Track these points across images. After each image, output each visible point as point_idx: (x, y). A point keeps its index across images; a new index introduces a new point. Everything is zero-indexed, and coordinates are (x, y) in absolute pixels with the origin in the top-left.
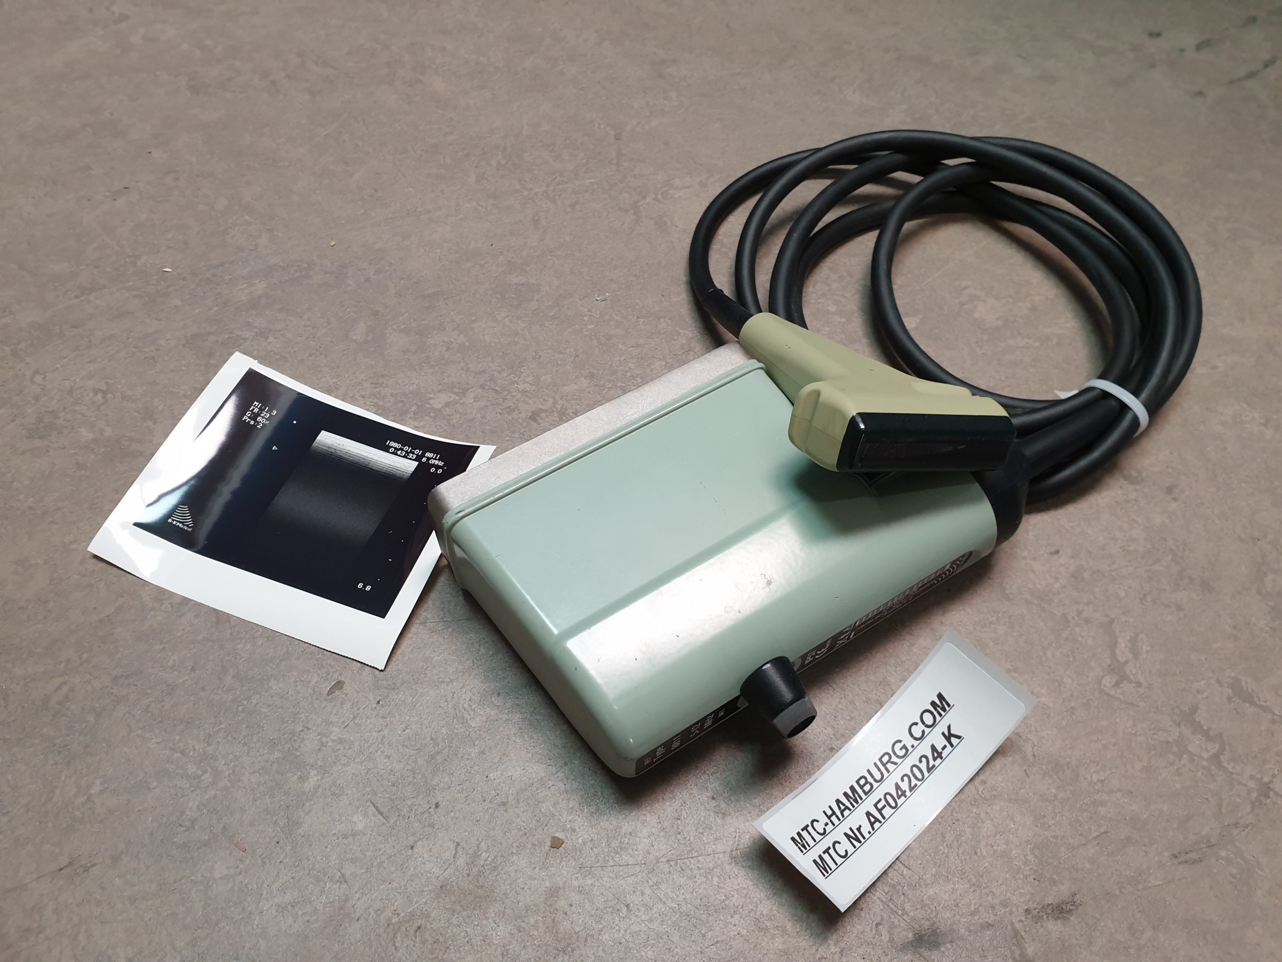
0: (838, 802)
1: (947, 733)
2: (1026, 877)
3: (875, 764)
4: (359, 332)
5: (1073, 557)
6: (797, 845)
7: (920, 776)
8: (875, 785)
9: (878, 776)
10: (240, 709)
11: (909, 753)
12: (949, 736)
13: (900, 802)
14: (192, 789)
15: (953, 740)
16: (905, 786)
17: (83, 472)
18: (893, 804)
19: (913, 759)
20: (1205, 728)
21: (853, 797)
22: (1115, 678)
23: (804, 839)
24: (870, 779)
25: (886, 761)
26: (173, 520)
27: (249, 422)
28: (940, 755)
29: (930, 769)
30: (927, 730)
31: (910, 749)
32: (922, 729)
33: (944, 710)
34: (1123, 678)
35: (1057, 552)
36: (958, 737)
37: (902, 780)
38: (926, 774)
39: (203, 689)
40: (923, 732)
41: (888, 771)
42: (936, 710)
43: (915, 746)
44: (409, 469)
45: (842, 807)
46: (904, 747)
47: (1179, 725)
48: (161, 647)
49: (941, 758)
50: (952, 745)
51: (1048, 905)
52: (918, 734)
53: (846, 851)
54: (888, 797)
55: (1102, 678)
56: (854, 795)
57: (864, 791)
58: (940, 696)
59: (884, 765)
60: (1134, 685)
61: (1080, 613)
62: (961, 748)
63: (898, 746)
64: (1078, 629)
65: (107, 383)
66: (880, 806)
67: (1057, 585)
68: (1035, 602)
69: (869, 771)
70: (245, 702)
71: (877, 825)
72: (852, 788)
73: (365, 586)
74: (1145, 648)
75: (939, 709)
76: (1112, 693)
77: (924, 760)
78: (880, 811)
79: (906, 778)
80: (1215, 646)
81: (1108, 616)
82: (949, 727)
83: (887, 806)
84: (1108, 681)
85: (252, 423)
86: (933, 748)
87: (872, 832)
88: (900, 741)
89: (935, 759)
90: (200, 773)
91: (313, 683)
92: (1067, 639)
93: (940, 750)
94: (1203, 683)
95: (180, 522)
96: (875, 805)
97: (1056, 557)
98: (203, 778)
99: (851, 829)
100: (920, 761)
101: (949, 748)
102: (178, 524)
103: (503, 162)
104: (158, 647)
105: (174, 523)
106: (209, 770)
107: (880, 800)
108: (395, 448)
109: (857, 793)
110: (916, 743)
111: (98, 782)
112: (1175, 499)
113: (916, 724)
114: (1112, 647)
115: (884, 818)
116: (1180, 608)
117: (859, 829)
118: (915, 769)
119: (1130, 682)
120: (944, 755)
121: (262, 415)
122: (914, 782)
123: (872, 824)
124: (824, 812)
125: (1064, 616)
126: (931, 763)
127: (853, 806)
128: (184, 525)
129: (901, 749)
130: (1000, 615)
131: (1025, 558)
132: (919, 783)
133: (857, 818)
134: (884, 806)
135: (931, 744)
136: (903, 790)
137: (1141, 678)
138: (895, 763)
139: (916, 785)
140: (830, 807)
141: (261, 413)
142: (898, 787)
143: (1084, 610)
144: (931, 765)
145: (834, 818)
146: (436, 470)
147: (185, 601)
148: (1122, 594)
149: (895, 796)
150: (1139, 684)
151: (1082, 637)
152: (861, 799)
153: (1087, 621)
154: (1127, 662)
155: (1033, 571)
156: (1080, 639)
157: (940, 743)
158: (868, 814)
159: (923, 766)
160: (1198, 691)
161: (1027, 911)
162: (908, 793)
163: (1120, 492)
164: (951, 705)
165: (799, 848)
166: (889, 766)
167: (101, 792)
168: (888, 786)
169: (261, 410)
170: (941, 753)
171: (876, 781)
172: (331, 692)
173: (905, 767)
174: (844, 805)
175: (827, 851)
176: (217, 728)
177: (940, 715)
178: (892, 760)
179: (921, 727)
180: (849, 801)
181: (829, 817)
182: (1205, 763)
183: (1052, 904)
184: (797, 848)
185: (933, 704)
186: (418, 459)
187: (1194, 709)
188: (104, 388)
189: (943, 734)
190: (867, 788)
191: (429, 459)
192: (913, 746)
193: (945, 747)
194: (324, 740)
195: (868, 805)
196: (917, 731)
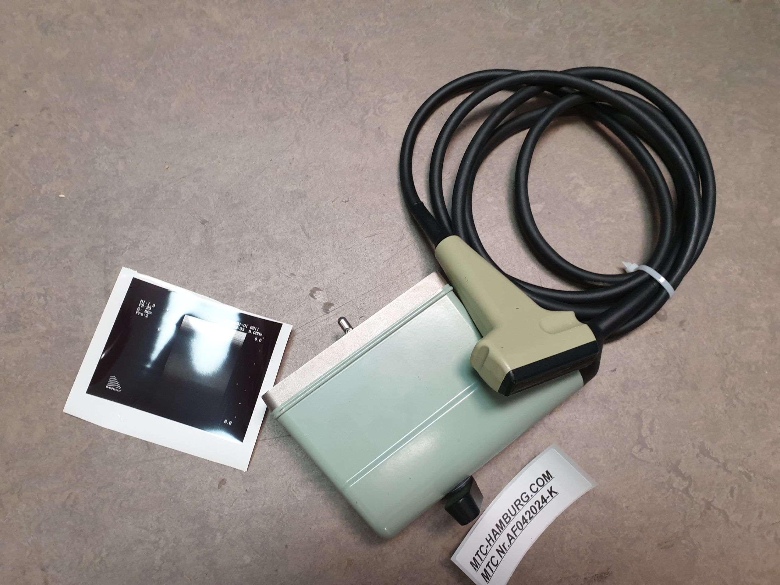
0: (493, 530)
1: (550, 490)
3: (512, 506)
5: (623, 372)
6: (473, 566)
7: (535, 512)
8: (512, 517)
9: (513, 513)
10: (172, 500)
11: (530, 499)
12: (551, 492)
13: (524, 526)
14: (155, 549)
15: (553, 494)
16: (527, 517)
17: (46, 355)
18: (521, 528)
19: (531, 503)
20: (683, 473)
22: (640, 446)
23: (477, 561)
24: (509, 515)
25: (517, 504)
26: (109, 386)
27: (140, 314)
28: (546, 501)
29: (540, 508)
30: (540, 488)
31: (530, 497)
32: (537, 487)
33: (549, 479)
34: (644, 446)
35: (615, 370)
36: (556, 493)
37: (526, 514)
38: (538, 510)
39: (149, 491)
40: (538, 489)
41: (519, 509)
42: (545, 478)
43: (533, 495)
44: (242, 339)
45: (495, 533)
46: (527, 496)
47: (669, 472)
48: (120, 467)
49: (546, 502)
50: (552, 496)
51: (596, 575)
52: (535, 490)
53: (497, 561)
54: (518, 524)
55: (633, 447)
56: (501, 525)
57: (506, 522)
58: (547, 472)
59: (517, 506)
60: (649, 450)
61: (624, 408)
62: (557, 498)
63: (524, 496)
64: (622, 419)
65: (44, 289)
66: (514, 529)
67: (613, 391)
68: (601, 402)
69: (509, 510)
70: (174, 496)
71: (512, 541)
72: (500, 521)
73: (228, 422)
74: (657, 428)
75: (546, 478)
76: (637, 456)
77: (537, 503)
78: (514, 532)
79: (528, 513)
80: (694, 424)
81: (639, 409)
82: (551, 488)
83: (518, 529)
84: (636, 449)
85: (142, 315)
86: (542, 497)
87: (510, 545)
88: (525, 493)
89: (543, 503)
90: (157, 539)
91: (208, 482)
92: (616, 424)
93: (546, 498)
94: (684, 447)
95: (113, 387)
96: (512, 529)
97: (614, 373)
98: (160, 542)
99: (500, 546)
100: (535, 504)
101: (551, 498)
102: (112, 388)
103: (270, 86)
104: (118, 468)
105: (110, 388)
106: (163, 538)
107: (514, 526)
109: (503, 523)
110: (533, 494)
111: (104, 550)
112: (684, 330)
113: (534, 484)
114: (640, 428)
115: (516, 536)
116: (678, 401)
117: (503, 545)
118: (532, 508)
119: (647, 448)
120: (548, 501)
122: (532, 514)
123: (510, 540)
124: (486, 539)
125: (616, 411)
127: (500, 531)
128: (116, 389)
129: (526, 497)
130: (581, 412)
132: (534, 515)
133: (502, 539)
134: (516, 529)
135: (541, 495)
136: (526, 519)
137: (653, 446)
138: (522, 505)
139: (533, 516)
140: (489, 535)
141: (146, 307)
142: (523, 517)
143: (626, 406)
144: (541, 506)
145: (491, 542)
146: (258, 339)
147: (127, 437)
148: (648, 394)
149: (522, 522)
150: (651, 450)
152: (505, 526)
153: (628, 413)
154: (647, 437)
155: (601, 383)
156: (623, 424)
157: (546, 494)
158: (508, 535)
159: (537, 506)
160: (682, 452)
161: (585, 578)
162: (529, 521)
163: (654, 327)
164: (553, 477)
165: (475, 568)
166: (520, 507)
167: (108, 555)
168: (519, 518)
169: (146, 305)
170: (546, 500)
171: (512, 515)
172: (219, 487)
173: (527, 507)
174: (496, 532)
175: (488, 565)
176: (161, 513)
177: (547, 481)
178: (521, 503)
179: (536, 486)
180: (498, 528)
181: (488, 541)
182: (680, 493)
183: (597, 575)
184: (473, 568)
185: (543, 475)
186: (246, 331)
187: (679, 462)
188: (44, 292)
189: (548, 490)
190: (508, 520)
191: (252, 331)
192: (532, 496)
193: (548, 497)
194: (221, 514)
195: (508, 530)
196: (534, 488)
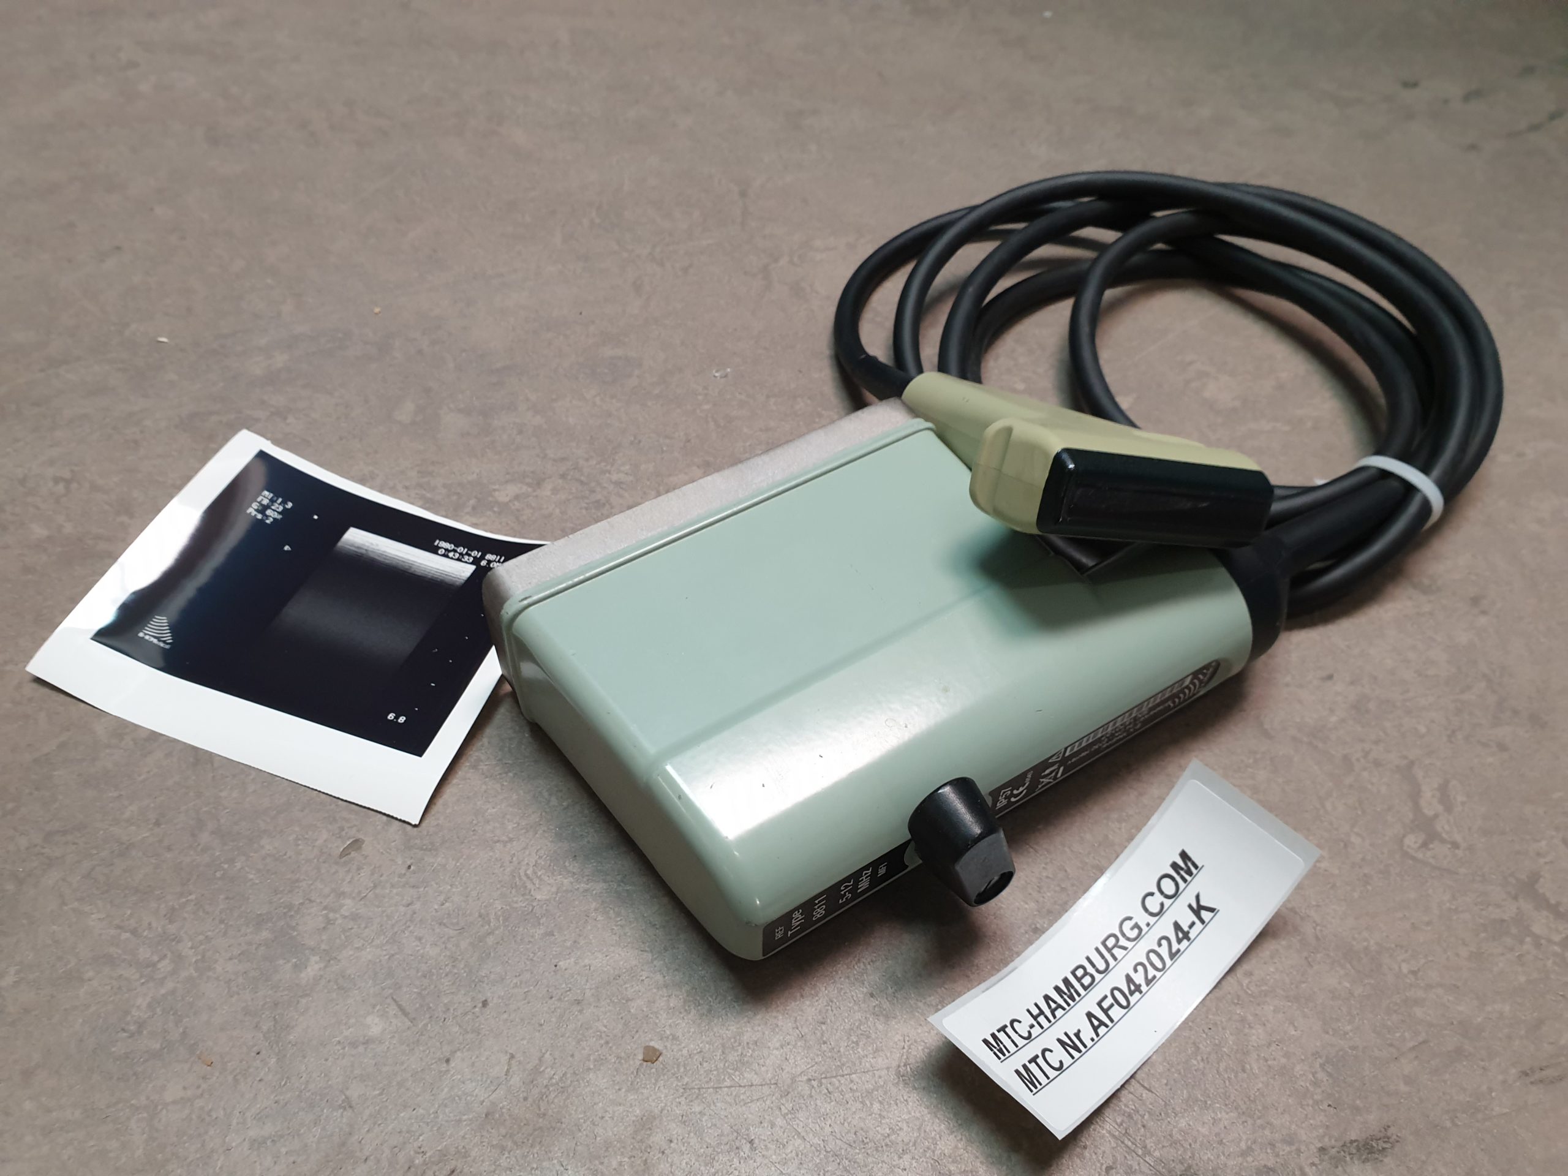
0: (1047, 998)
1: (1195, 905)
2: (1317, 1103)
3: (1097, 950)
4: (406, 412)
5: (1352, 683)
6: (992, 1050)
7: (1159, 965)
8: (1098, 977)
9: (1101, 966)
10: (218, 874)
11: (1143, 933)
12: (1198, 909)
13: (1133, 999)
14: (143, 981)
15: (1205, 915)
16: (1139, 979)
17: (30, 577)
18: (1124, 1003)
19: (1149, 942)
20: (1553, 902)
21: (1068, 992)
22: (1422, 837)
23: (1002, 1043)
24: (1090, 969)
25: (1110, 946)
26: (146, 634)
27: (256, 515)
28: (1186, 936)
29: (1173, 955)
30: (1167, 902)
31: (1145, 929)
32: (1160, 902)
33: (1190, 873)
34: (1432, 838)
35: (1330, 677)
36: (1212, 910)
37: (1136, 971)
38: (1168, 962)
39: (169, 849)
40: (1162, 905)
41: (1115, 959)
42: (1178, 873)
43: (1151, 924)
44: (463, 574)
45: (1053, 1005)
46: (1137, 926)
47: (1515, 898)
48: (116, 794)
49: (1189, 939)
50: (1202, 922)
51: (1352, 1142)
52: (1155, 909)
53: (1061, 1062)
54: (1116, 993)
55: (1404, 836)
56: (1069, 991)
57: (1082, 985)
58: (1184, 855)
59: (1109, 950)
60: (1449, 846)
61: (1366, 754)
62: (1216, 924)
63: (1127, 925)
64: (1365, 774)
65: (72, 471)
66: (1105, 1005)
67: (1334, 719)
68: (1305, 739)
69: (1088, 959)
70: (226, 866)
71: (1102, 1030)
72: (1066, 981)
73: (397, 718)
74: (1460, 798)
75: (1182, 873)
76: (1420, 855)
77: (1164, 942)
78: (1106, 1011)
79: (1140, 968)
80: (1556, 795)
81: (1405, 757)
82: (1198, 897)
83: (1116, 1006)
84: (1412, 841)
85: (259, 516)
86: (1177, 927)
87: (1096, 1039)
88: (1130, 918)
89: (1179, 941)
90: (155, 958)
91: (319, 842)
92: (1351, 786)
93: (1186, 929)
94: (1544, 843)
95: (155, 637)
96: (1099, 1004)
97: (1329, 683)
98: (160, 966)
99: (1066, 1034)
100: (1160, 945)
101: (1198, 925)
102: (151, 639)
104: (111, 794)
105: (147, 638)
106: (169, 955)
107: (1106, 997)
108: (446, 550)
109: (1073, 987)
110: (1152, 920)
111: (13, 970)
112: (1484, 613)
113: (1152, 894)
114: (1415, 796)
115: (1112, 1020)
116: (1502, 747)
117: (1077, 1035)
118: (1152, 955)
119: (1443, 841)
120: (1192, 935)
121: (273, 507)
122: (1152, 972)
123: (1095, 1029)
124: (1028, 1011)
125: (1346, 758)
126: (1175, 946)
127: (1069, 1005)
128: (159, 641)
129: (1132, 929)
130: (1258, 756)
131: (1287, 685)
132: (1158, 974)
133: (1074, 1020)
134: (1112, 1006)
135: (1173, 921)
136: (1137, 983)
137: (1458, 838)
138: (1125, 948)
139: (1154, 977)
140: (1036, 1005)
141: (272, 505)
142: (1129, 980)
143: (1372, 750)
144: (1174, 950)
145: (1041, 1019)
147: (154, 736)
148: (1423, 729)
149: (1126, 991)
150: (1455, 845)
151: (1372, 784)
152: (1079, 995)
153: (1377, 764)
154: (1436, 816)
155: (1300, 701)
156: (1369, 786)
157: (1186, 918)
158: (1090, 1015)
159: (1164, 951)
160: (1539, 854)
161: (1322, 1150)
162: (1144, 988)
163: (1409, 603)
164: (1200, 866)
165: (995, 1053)
166: (1116, 951)
167: (16, 984)
168: (1116, 978)
169: (272, 501)
170: (1188, 932)
171: (1098, 971)
172: (345, 853)
173: (1139, 952)
174: (1055, 1002)
175: (1034, 1060)
176: (184, 900)
177: (1185, 880)
178: (1120, 943)
179: (1158, 898)
180: (1062, 997)
181: (1035, 1018)
182: (1557, 949)
183: (1356, 1141)
184: (992, 1053)
185: (1174, 866)
186: (476, 561)
187: (1535, 877)
188: (67, 474)
189: (1190, 906)
190: (1087, 981)
191: (489, 562)
192: (1148, 925)
193: (1193, 924)
194: (331, 915)
195: (1089, 1002)
196: (1153, 904)
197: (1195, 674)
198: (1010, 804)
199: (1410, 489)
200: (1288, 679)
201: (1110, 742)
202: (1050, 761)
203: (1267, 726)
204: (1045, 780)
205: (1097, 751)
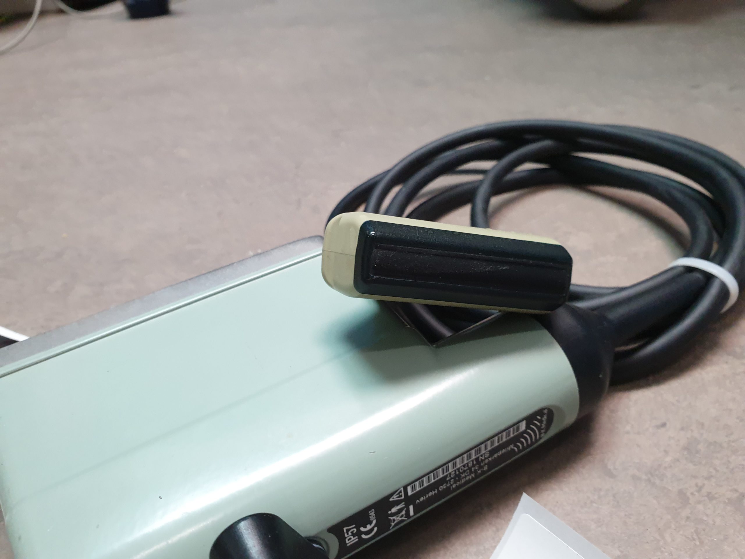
5: (682, 429)
35: (664, 425)
61: (700, 489)
64: (700, 507)
67: (668, 459)
68: (644, 477)
81: (736, 491)
92: (688, 518)
97: (663, 430)
125: (681, 493)
130: (602, 493)
131: (628, 433)
143: (704, 485)
151: (707, 515)
153: (710, 497)
155: (638, 446)
156: (705, 518)
163: (725, 366)
197: (530, 419)
198: (362, 541)
199: (709, 277)
200: (628, 428)
201: (458, 483)
202: (391, 500)
203: (610, 466)
204: (397, 519)
205: (448, 491)
